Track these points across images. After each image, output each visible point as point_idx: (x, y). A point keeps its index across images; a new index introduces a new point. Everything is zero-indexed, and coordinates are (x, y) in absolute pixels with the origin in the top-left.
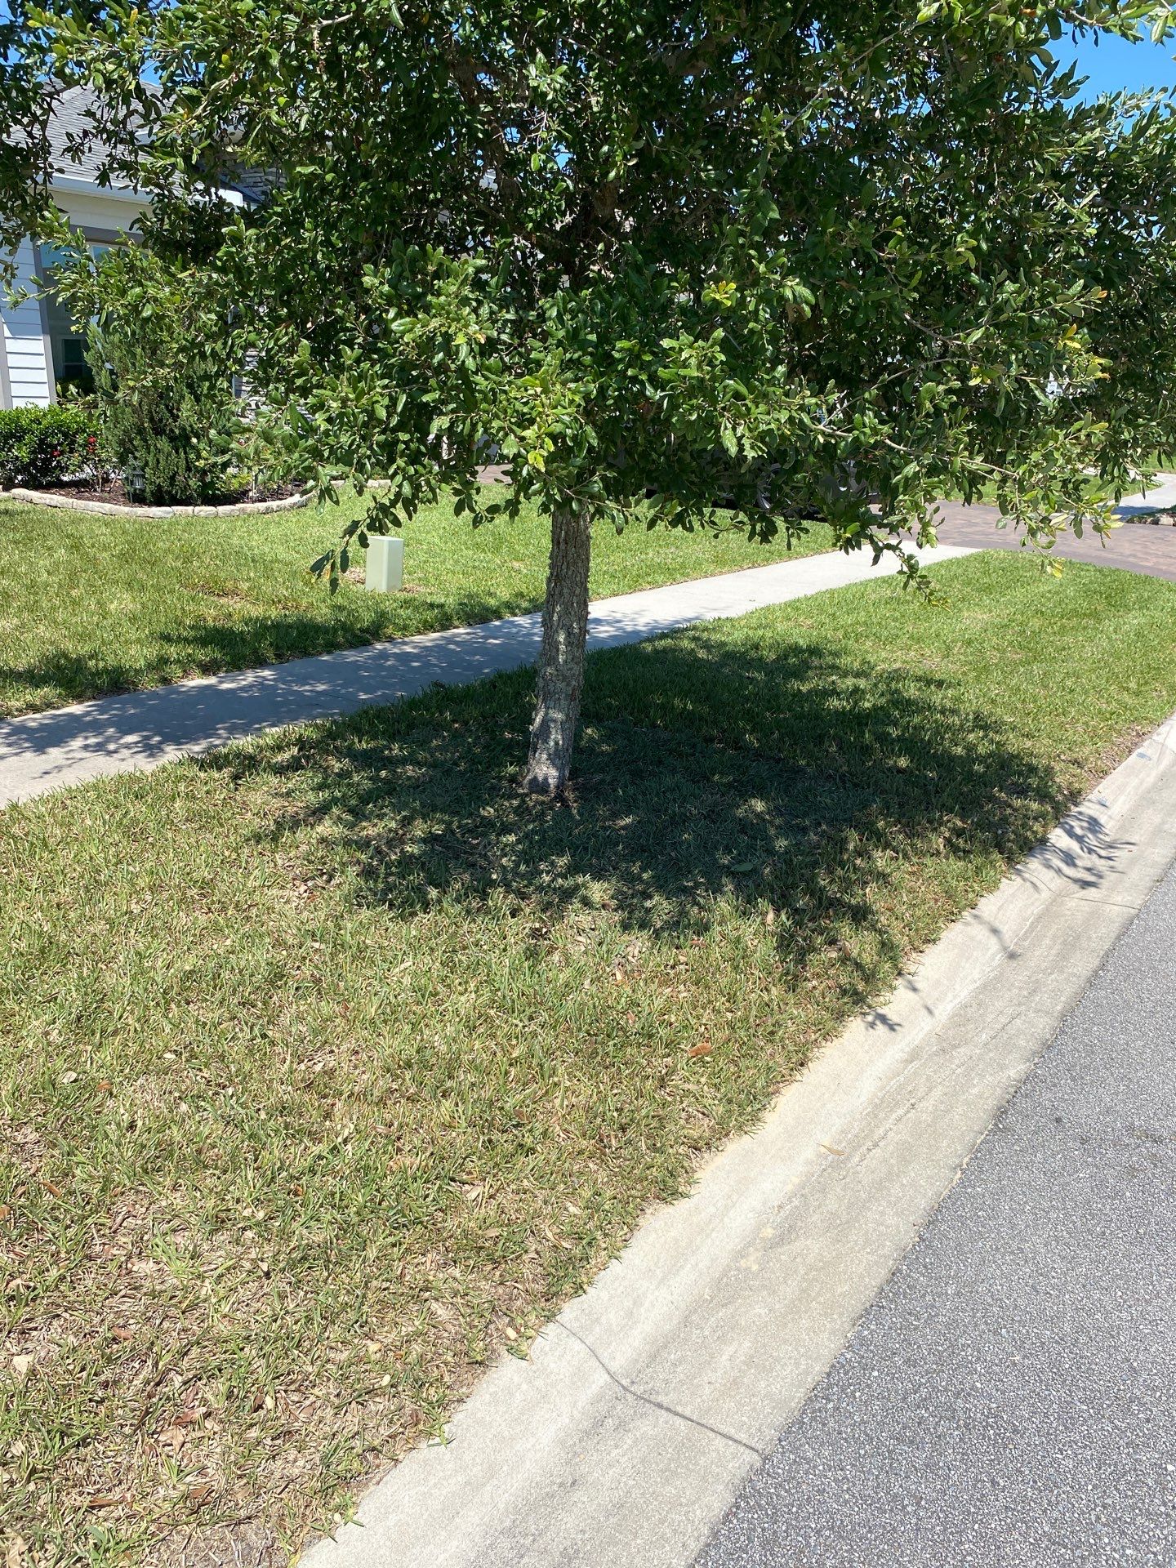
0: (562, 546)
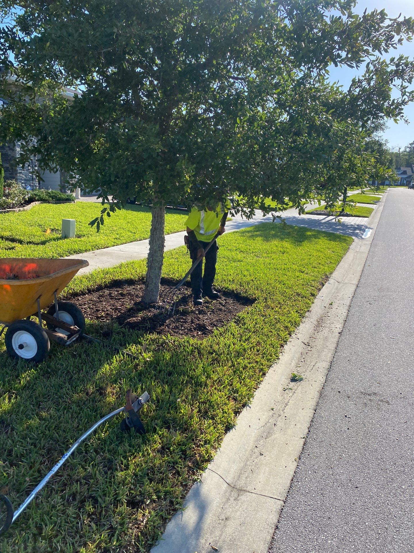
0: (156, 218)
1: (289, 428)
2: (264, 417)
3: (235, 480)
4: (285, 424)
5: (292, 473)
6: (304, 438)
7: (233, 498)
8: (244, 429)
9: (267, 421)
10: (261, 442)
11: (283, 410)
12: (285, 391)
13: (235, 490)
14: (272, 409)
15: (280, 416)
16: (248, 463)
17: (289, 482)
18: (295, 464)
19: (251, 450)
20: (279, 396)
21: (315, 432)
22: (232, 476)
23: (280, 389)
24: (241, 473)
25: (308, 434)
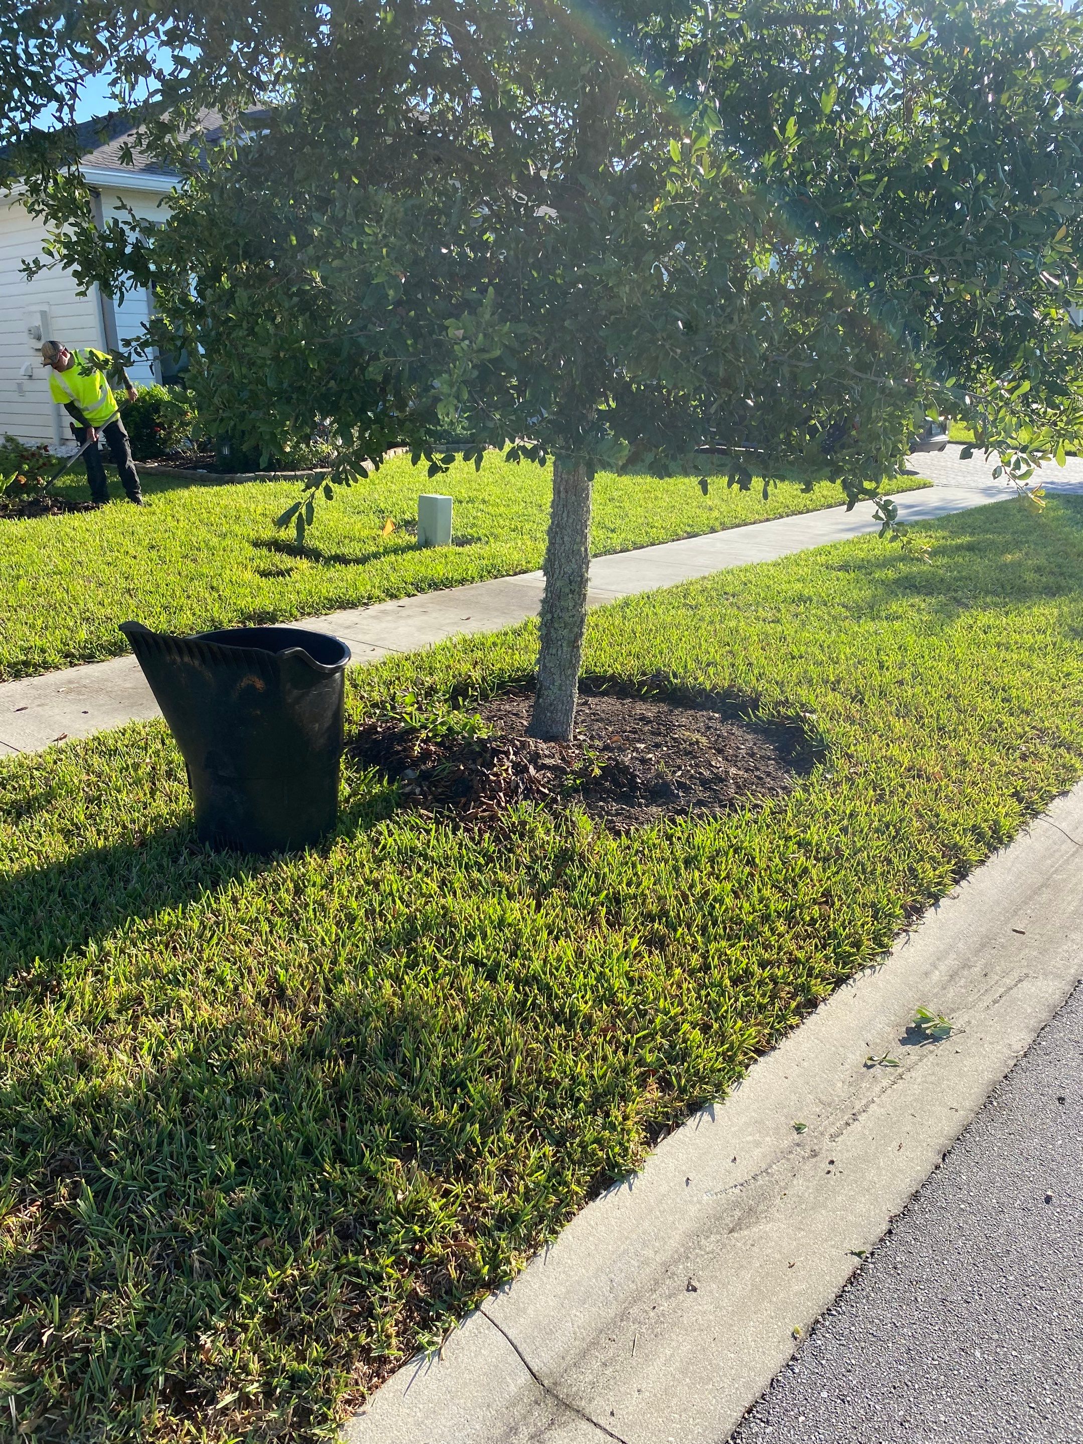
1: (825, 1207)
2: (757, 1152)
3: (564, 1365)
4: (819, 1190)
5: (762, 1382)
6: (859, 1255)
7: (532, 1430)
8: (664, 1189)
9: (764, 1166)
10: (709, 1244)
11: (833, 1138)
12: (869, 1067)
13: (550, 1400)
14: (798, 1129)
15: (816, 1156)
16: (634, 1311)
17: (737, 1415)
18: (789, 1348)
19: (663, 1264)
20: (840, 1085)
21: (909, 1238)
22: (559, 1347)
23: (857, 1057)
24: (594, 1344)
25: (882, 1240)
